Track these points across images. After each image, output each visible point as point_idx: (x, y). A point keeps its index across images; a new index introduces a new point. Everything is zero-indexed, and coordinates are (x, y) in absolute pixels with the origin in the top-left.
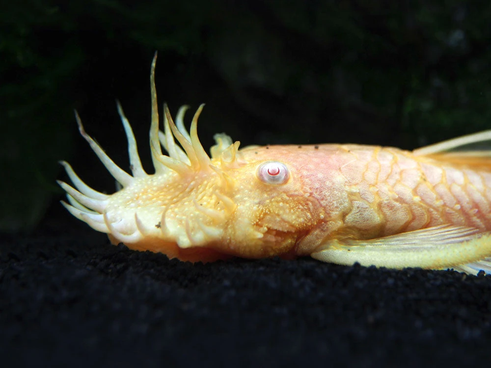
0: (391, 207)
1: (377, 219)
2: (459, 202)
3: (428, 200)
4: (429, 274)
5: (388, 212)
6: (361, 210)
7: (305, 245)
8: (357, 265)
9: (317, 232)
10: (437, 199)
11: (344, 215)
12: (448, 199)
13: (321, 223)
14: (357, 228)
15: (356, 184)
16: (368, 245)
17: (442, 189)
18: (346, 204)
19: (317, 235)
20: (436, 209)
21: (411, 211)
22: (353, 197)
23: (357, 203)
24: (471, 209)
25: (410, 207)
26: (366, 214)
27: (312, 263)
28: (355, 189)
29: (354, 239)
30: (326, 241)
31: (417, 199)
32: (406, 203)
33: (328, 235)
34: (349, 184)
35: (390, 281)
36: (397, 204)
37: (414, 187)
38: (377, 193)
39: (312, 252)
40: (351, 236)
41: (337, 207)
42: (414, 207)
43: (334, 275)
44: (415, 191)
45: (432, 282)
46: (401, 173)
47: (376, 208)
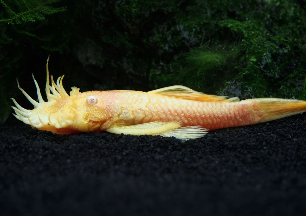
0: (137, 112)
1: (132, 116)
2: (163, 110)
3: (151, 109)
4: (149, 137)
5: (136, 114)
6: (125, 113)
7: (104, 127)
8: (122, 134)
9: (108, 121)
10: (155, 109)
11: (119, 115)
12: (159, 109)
13: (110, 118)
14: (124, 120)
15: (124, 104)
16: (128, 127)
17: (157, 105)
18: (120, 111)
19: (108, 123)
20: (154, 112)
21: (145, 113)
22: (123, 109)
23: (124, 111)
24: (168, 112)
25: (144, 112)
26: (127, 115)
27: (106, 134)
28: (123, 106)
29: (123, 125)
30: (112, 125)
31: (147, 109)
32: (143, 110)
33: (113, 123)
34: (121, 104)
35: (134, 140)
36: (139, 111)
37: (146, 105)
38: (132, 107)
39: (106, 129)
40: (122, 123)
41: (116, 112)
42: (146, 112)
43: (113, 138)
44: (146, 106)
45: (150, 140)
46: (141, 100)
47: (131, 112)
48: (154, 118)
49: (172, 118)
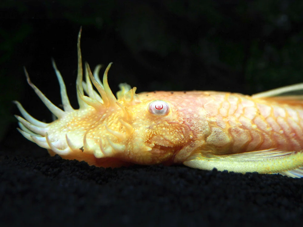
0: (237, 132)
1: (228, 139)
2: (282, 129)
3: (262, 128)
5: (235, 135)
6: (217, 134)
7: (179, 156)
8: (215, 170)
9: (187, 147)
10: (268, 127)
11: (206, 137)
12: (275, 126)
13: (190, 142)
14: (214, 146)
15: (214, 116)
17: (271, 120)
18: (207, 129)
19: (187, 149)
20: (267, 133)
21: (251, 135)
22: (212, 125)
23: (215, 129)
24: (291, 133)
25: (250, 131)
26: (220, 136)
28: (213, 120)
29: (213, 154)
30: (194, 154)
31: (254, 126)
32: (247, 129)
33: (195, 150)
34: (210, 116)
36: (241, 130)
37: (252, 118)
38: (228, 122)
39: (184, 161)
40: (211, 151)
41: (201, 131)
42: (252, 132)
43: (200, 177)
44: (253, 121)
45: (265, 182)
46: (244, 109)
47: (227, 132)
48: (266, 144)
49: (299, 145)
